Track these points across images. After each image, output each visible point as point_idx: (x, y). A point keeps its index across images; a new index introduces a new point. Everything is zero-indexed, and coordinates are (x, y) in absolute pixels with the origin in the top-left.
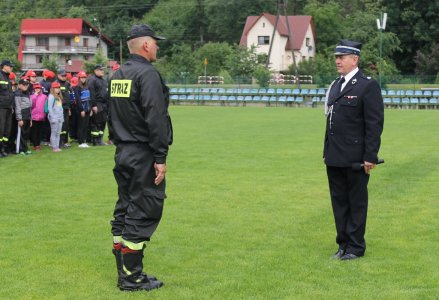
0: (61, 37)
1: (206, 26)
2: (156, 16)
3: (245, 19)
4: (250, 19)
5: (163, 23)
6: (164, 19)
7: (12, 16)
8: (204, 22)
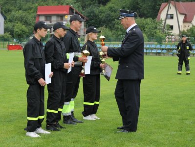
0: (58, 16)
1: (140, 8)
2: (113, 3)
3: (160, 5)
4: (163, 4)
5: (116, 7)
6: (117, 5)
7: (37, 5)
8: (139, 7)
